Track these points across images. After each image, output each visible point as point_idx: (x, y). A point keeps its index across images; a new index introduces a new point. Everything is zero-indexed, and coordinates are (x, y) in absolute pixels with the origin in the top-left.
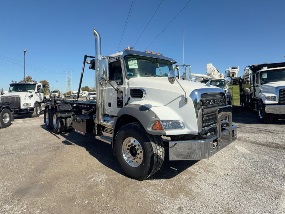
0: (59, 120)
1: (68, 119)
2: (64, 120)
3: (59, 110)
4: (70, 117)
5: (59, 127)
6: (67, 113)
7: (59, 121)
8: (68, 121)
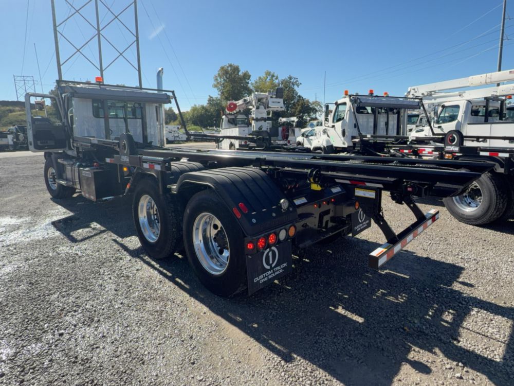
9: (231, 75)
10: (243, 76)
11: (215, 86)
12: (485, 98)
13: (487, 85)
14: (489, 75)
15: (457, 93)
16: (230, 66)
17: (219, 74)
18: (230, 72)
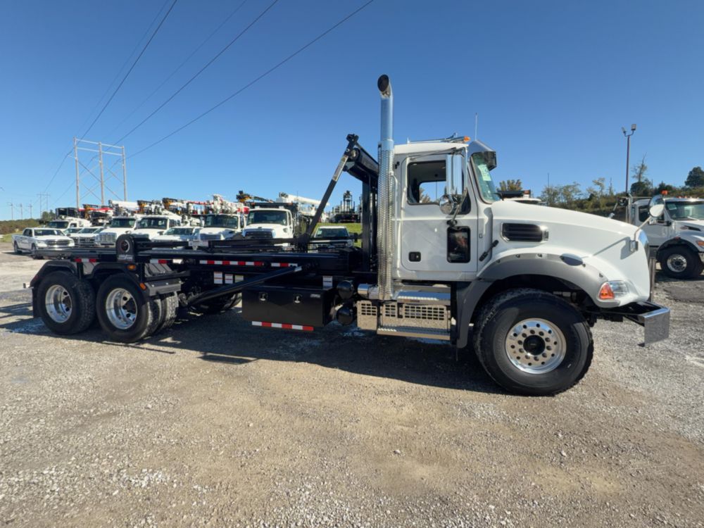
0: (148, 303)
1: (167, 298)
2: (159, 301)
3: (149, 275)
4: (172, 294)
5: (148, 323)
6: (170, 284)
7: (149, 307)
8: (168, 305)
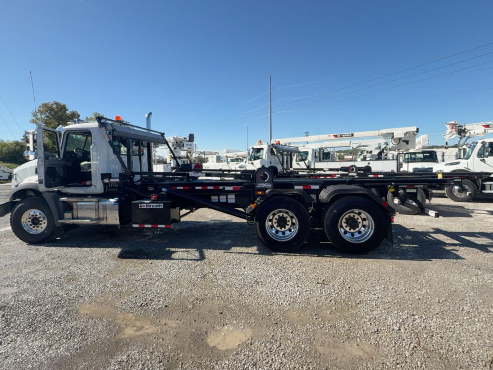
9: (56, 113)
10: (72, 115)
11: (33, 122)
12: (320, 148)
13: (318, 141)
14: (318, 136)
15: (302, 145)
16: (56, 103)
17: (40, 110)
18: (56, 110)
